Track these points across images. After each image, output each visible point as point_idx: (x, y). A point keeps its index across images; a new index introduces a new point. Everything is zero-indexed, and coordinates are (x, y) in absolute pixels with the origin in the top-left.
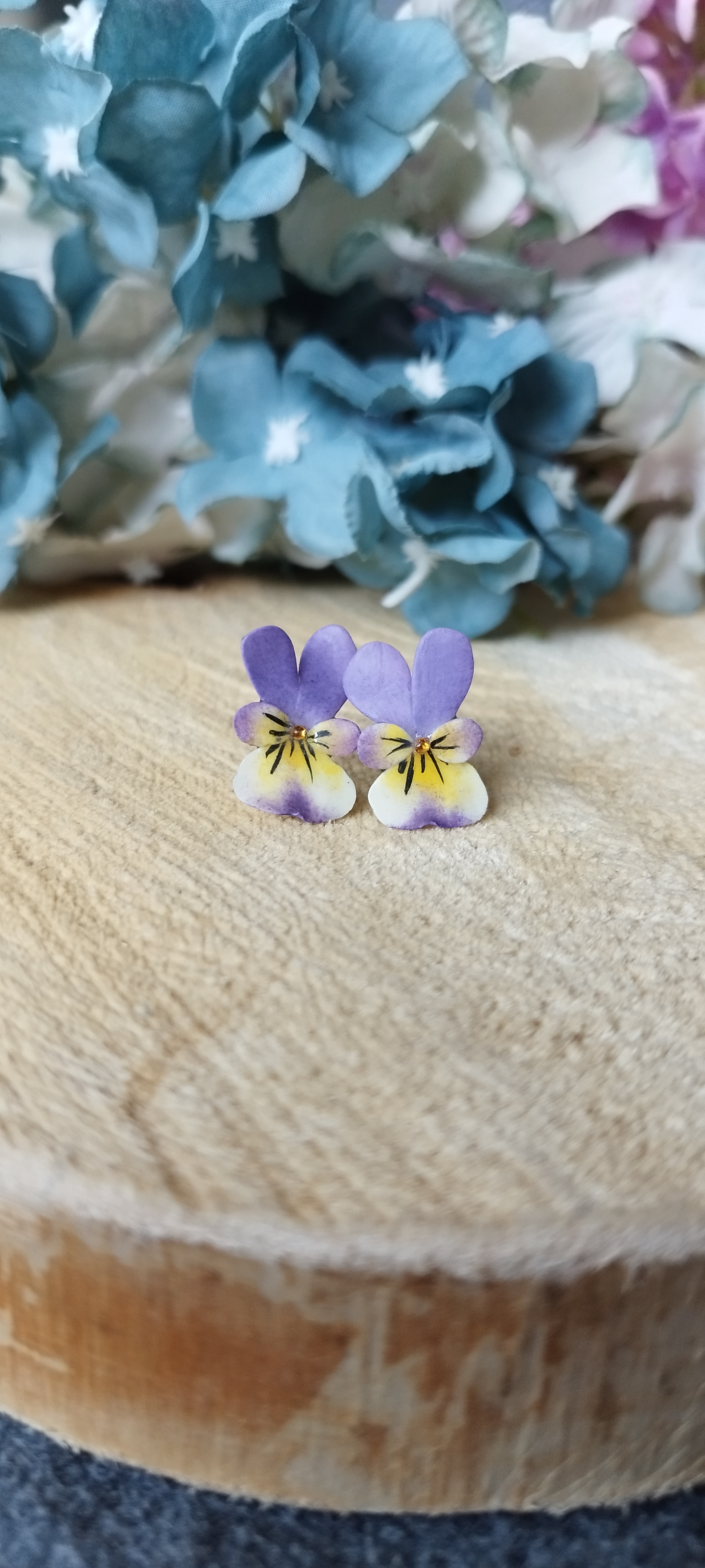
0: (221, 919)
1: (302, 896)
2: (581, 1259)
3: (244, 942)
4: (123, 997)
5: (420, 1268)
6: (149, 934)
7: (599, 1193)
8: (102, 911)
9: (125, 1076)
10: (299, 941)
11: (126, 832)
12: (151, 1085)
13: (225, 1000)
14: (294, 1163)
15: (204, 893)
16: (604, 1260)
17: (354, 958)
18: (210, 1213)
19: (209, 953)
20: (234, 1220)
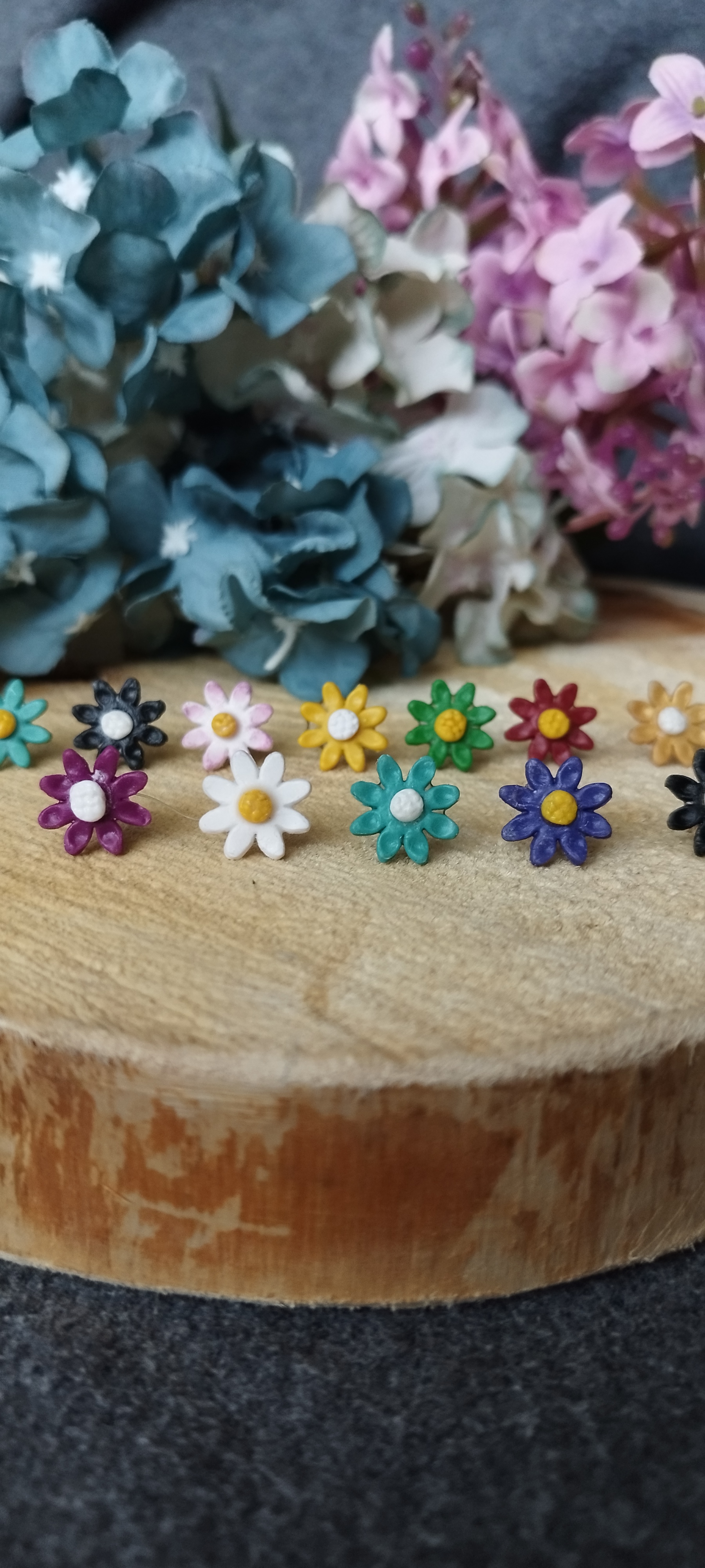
0: (301, 895)
1: (348, 873)
2: (661, 1046)
3: (329, 906)
5: (563, 1069)
6: (254, 912)
7: (658, 1004)
8: (203, 904)
9: (300, 996)
10: (367, 899)
11: (185, 851)
12: (322, 997)
13: (338, 941)
14: (451, 1023)
15: (275, 881)
16: (676, 1044)
17: (415, 904)
18: (413, 1061)
19: (306, 916)
20: (432, 1063)
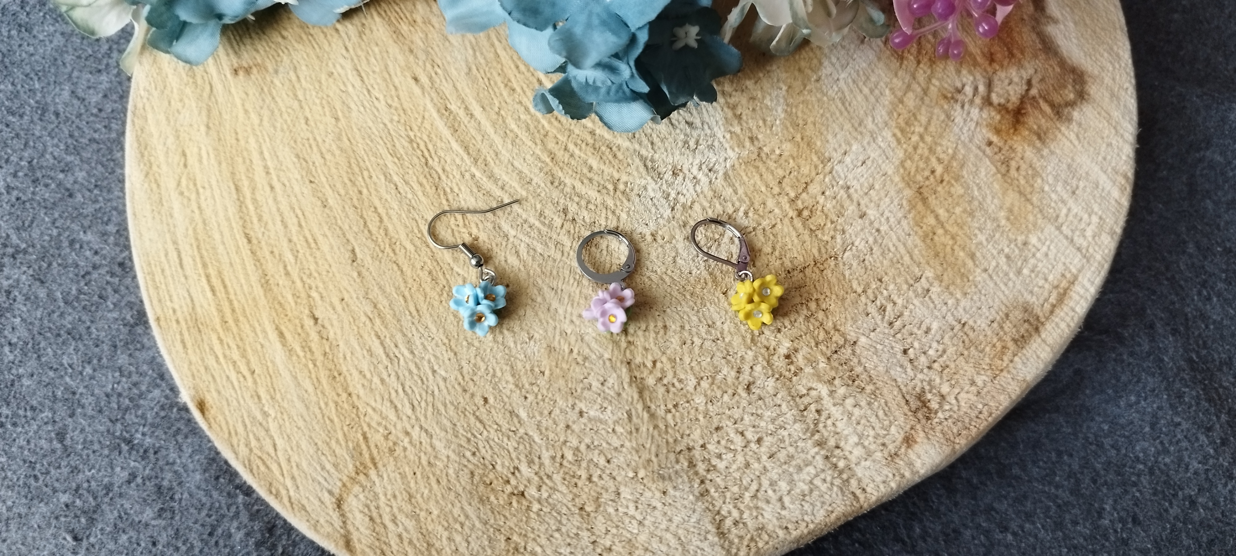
1: (434, 373)
3: (399, 407)
4: (345, 435)
6: (362, 391)
8: (344, 369)
9: (339, 484)
10: (423, 411)
11: (362, 305)
12: (348, 491)
13: (385, 445)
14: (392, 543)
15: (389, 365)
17: (444, 428)
19: (384, 411)
